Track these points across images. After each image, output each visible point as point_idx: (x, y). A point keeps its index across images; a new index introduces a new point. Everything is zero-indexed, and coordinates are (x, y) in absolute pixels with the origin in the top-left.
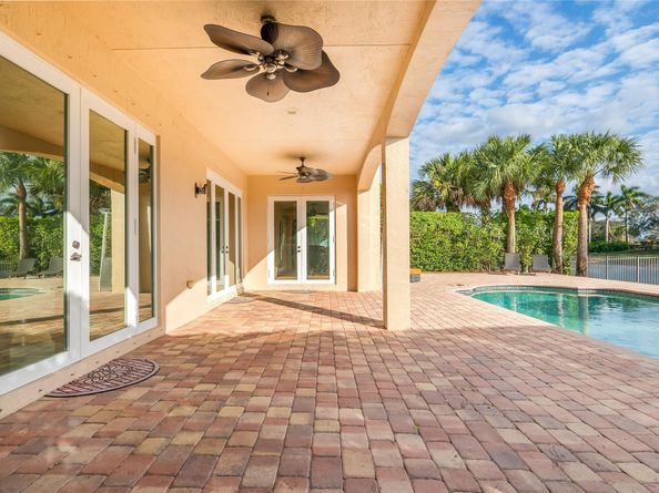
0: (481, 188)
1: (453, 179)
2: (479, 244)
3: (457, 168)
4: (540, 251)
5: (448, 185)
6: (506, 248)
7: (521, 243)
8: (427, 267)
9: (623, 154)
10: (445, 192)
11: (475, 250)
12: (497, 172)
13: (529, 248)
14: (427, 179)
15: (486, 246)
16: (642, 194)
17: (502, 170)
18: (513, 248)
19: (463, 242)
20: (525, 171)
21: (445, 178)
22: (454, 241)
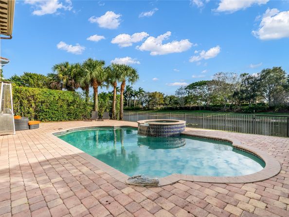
0: (82, 80)
1: (70, 75)
2: (82, 107)
3: (72, 69)
4: (108, 110)
5: (67, 77)
6: (94, 109)
7: (100, 107)
8: (54, 119)
9: (133, 74)
10: (65, 80)
11: (79, 110)
12: (88, 74)
13: (104, 109)
14: (56, 72)
15: (84, 108)
16: (143, 91)
17: (91, 73)
18: (97, 109)
19: (73, 106)
20: (100, 75)
21: (65, 74)
22: (69, 105)
